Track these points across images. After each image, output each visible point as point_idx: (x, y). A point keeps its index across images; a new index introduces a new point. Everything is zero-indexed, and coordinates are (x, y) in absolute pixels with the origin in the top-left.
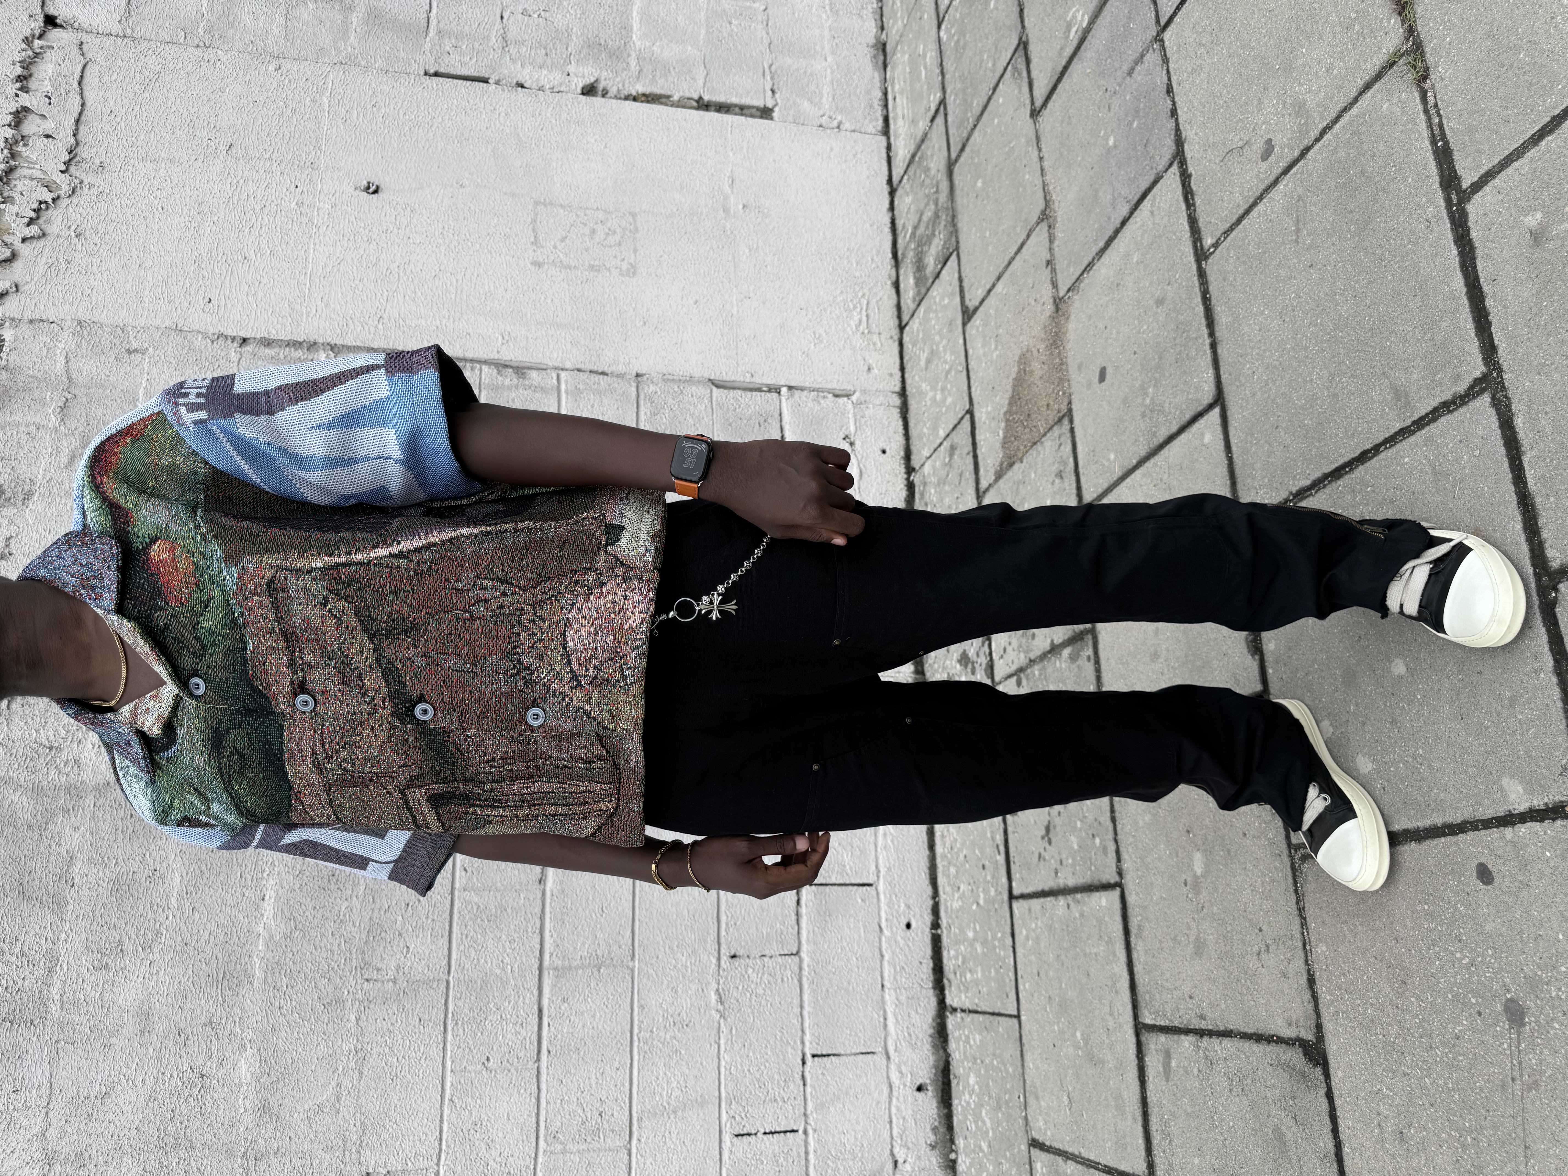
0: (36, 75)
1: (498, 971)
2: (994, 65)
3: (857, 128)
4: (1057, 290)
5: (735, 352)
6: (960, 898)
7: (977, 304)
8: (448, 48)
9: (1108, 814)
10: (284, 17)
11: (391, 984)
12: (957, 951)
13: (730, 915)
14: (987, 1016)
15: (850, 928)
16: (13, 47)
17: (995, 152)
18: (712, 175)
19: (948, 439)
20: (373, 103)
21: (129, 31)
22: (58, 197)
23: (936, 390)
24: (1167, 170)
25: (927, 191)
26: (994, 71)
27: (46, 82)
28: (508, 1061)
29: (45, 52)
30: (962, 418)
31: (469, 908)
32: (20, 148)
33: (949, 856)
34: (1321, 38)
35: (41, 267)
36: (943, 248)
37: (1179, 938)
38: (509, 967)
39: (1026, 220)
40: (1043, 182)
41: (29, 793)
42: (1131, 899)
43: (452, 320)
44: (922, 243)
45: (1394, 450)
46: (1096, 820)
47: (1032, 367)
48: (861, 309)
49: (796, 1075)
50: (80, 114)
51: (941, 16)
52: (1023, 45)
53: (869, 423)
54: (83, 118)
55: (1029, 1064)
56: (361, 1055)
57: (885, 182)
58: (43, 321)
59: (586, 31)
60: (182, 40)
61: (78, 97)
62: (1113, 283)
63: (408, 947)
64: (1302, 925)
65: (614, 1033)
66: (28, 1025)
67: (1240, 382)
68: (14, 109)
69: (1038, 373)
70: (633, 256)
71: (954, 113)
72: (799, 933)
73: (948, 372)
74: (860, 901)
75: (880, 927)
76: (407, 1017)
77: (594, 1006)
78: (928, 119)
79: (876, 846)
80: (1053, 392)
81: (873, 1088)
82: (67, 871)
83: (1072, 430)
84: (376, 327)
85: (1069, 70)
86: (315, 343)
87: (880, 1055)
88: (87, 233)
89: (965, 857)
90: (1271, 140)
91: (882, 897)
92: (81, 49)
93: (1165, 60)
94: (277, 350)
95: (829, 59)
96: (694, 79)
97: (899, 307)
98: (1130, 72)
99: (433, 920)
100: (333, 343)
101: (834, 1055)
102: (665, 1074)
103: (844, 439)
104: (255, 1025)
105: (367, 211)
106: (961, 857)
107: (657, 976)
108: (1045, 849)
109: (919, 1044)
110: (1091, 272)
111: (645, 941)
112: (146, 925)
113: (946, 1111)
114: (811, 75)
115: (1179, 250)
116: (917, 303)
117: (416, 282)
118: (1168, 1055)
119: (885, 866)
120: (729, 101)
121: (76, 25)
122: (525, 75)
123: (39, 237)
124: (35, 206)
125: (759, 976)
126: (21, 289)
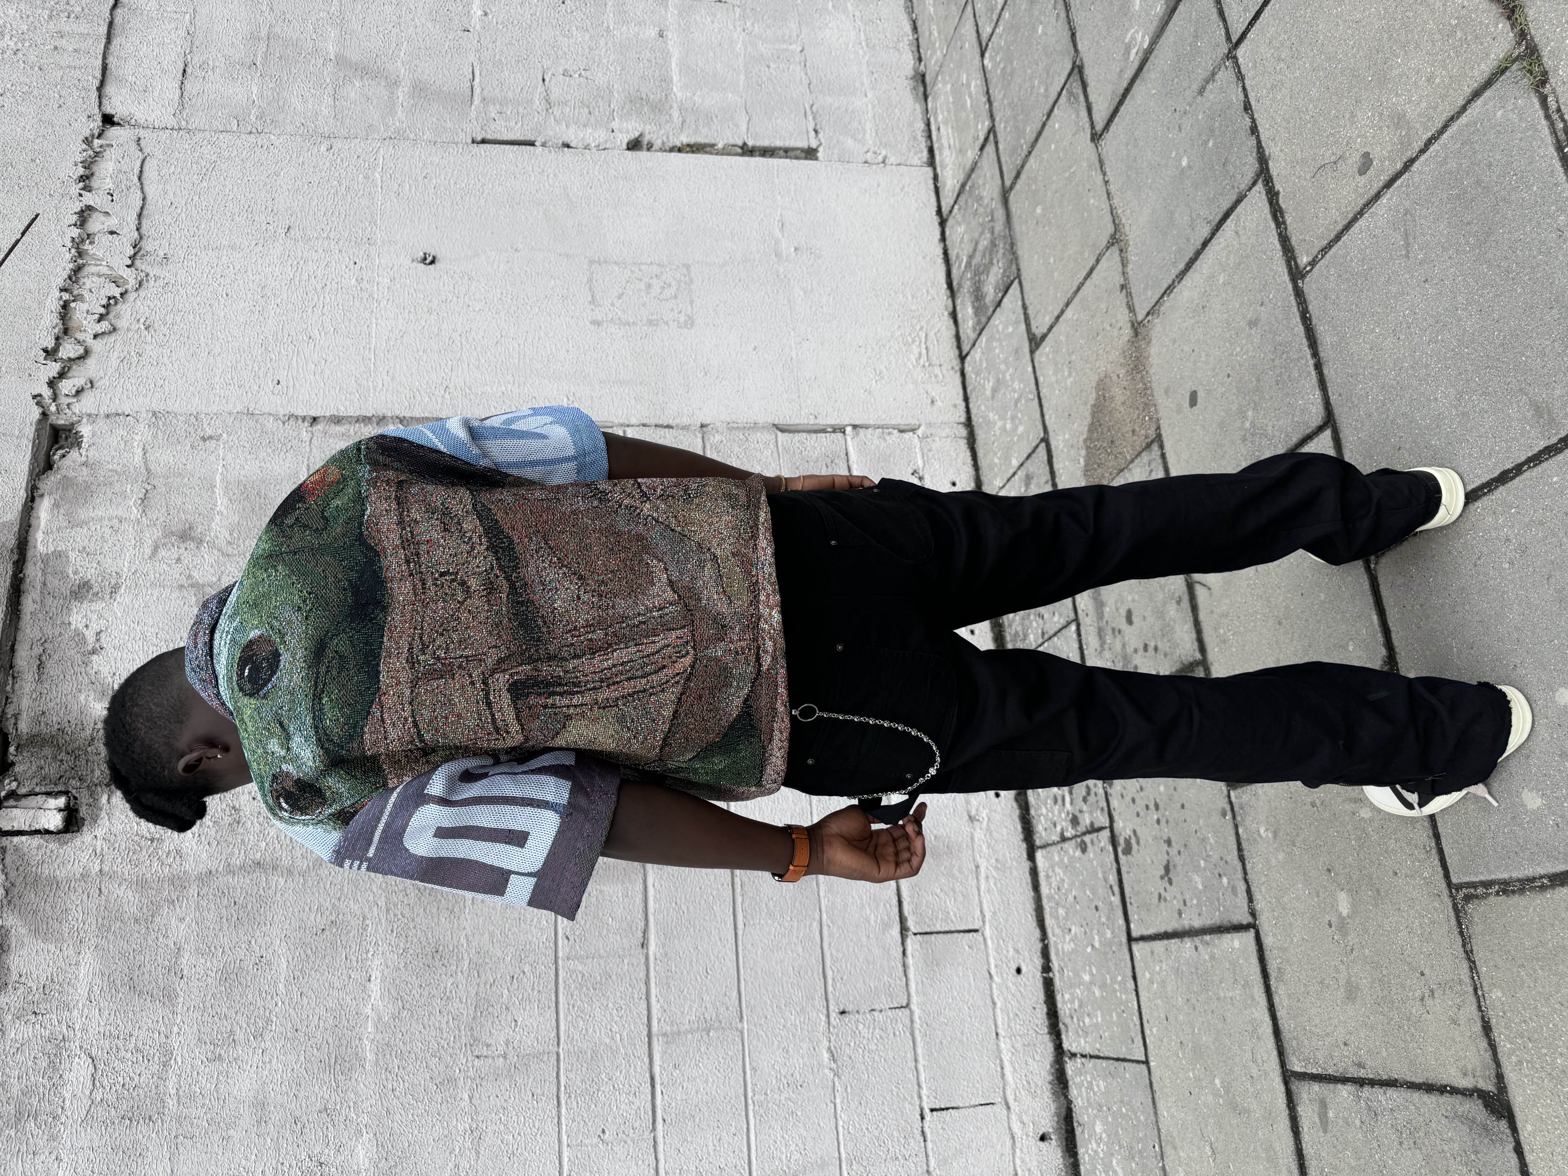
0: (97, 174)
1: (607, 1041)
2: (1046, 90)
3: (903, 161)
4: (1135, 314)
5: (797, 395)
6: (1072, 940)
7: (1045, 331)
8: (493, 115)
9: (1236, 853)
10: (332, 98)
11: (501, 1059)
12: (1072, 994)
13: (836, 971)
14: (1112, 1062)
15: (959, 977)
16: (74, 149)
17: (1055, 178)
18: (762, 220)
19: (1022, 468)
20: (424, 175)
21: (183, 123)
22: (126, 292)
23: (1005, 419)
24: (1250, 189)
25: (981, 220)
26: (1047, 97)
27: (108, 180)
28: (624, 1132)
29: (105, 151)
30: (1037, 447)
31: (574, 977)
32: (87, 246)
33: (1056, 897)
34: (1417, 46)
35: (114, 362)
36: (1003, 276)
37: (1326, 982)
38: (618, 1035)
39: (1094, 245)
40: (1111, 206)
41: (134, 886)
42: (1268, 941)
43: (517, 385)
44: (979, 273)
45: (1539, 469)
46: (1222, 859)
47: (1112, 393)
48: (920, 342)
49: (916, 1131)
50: (142, 208)
51: (984, 44)
52: (1078, 69)
53: (936, 456)
54: (145, 212)
55: (1163, 1112)
56: (476, 1134)
57: (935, 213)
58: (118, 415)
59: (627, 87)
60: (235, 128)
61: (139, 192)
62: (1198, 304)
63: (516, 1021)
64: (1471, 969)
65: (728, 1098)
66: (147, 1121)
67: (1352, 403)
68: (79, 209)
69: (1119, 399)
70: (689, 307)
71: (1005, 140)
72: (907, 985)
73: (1017, 401)
74: (967, 948)
75: (990, 974)
76: (520, 1092)
77: (706, 1071)
78: (977, 148)
79: (979, 890)
80: (1138, 417)
81: (995, 1141)
82: (176, 962)
83: (1163, 456)
84: (443, 397)
85: (1131, 92)
86: (384, 417)
87: (999, 1106)
88: (156, 324)
89: (1075, 898)
90: (1367, 154)
91: (989, 942)
92: (139, 145)
93: (1240, 77)
94: (347, 426)
95: (870, 95)
96: (737, 126)
97: (958, 337)
98: (1201, 91)
99: (539, 991)
100: (401, 416)
101: (953, 1108)
102: (783, 1137)
103: (913, 474)
104: (369, 1109)
105: (425, 283)
106: (1071, 898)
107: (767, 1036)
108: (1165, 889)
109: (1039, 1092)
110: (1172, 295)
111: (752, 1002)
112: (255, 1014)
113: (1072, 1160)
114: (853, 112)
115: (1271, 270)
116: (977, 332)
117: (479, 349)
118: (1323, 1105)
119: (990, 911)
120: (773, 145)
121: (133, 122)
122: (570, 136)
123: (110, 332)
124: (104, 302)
125: (871, 1031)
126: (96, 385)
